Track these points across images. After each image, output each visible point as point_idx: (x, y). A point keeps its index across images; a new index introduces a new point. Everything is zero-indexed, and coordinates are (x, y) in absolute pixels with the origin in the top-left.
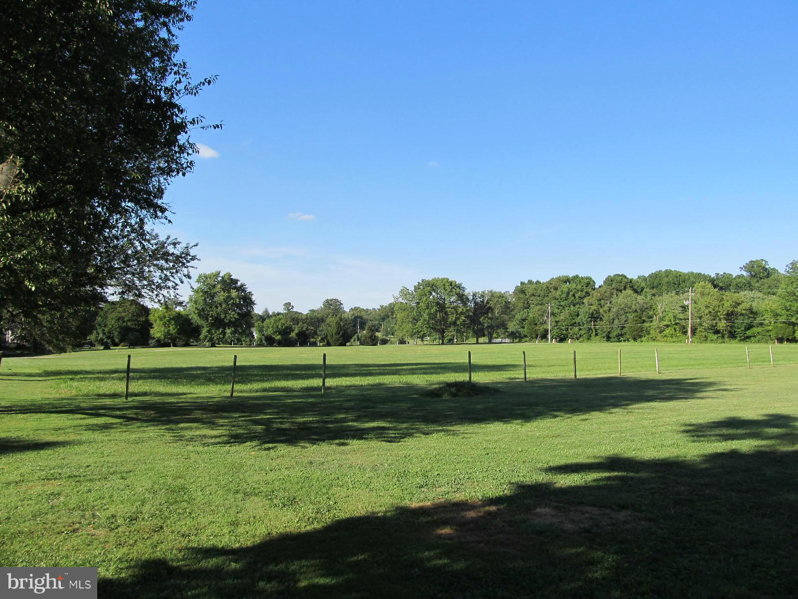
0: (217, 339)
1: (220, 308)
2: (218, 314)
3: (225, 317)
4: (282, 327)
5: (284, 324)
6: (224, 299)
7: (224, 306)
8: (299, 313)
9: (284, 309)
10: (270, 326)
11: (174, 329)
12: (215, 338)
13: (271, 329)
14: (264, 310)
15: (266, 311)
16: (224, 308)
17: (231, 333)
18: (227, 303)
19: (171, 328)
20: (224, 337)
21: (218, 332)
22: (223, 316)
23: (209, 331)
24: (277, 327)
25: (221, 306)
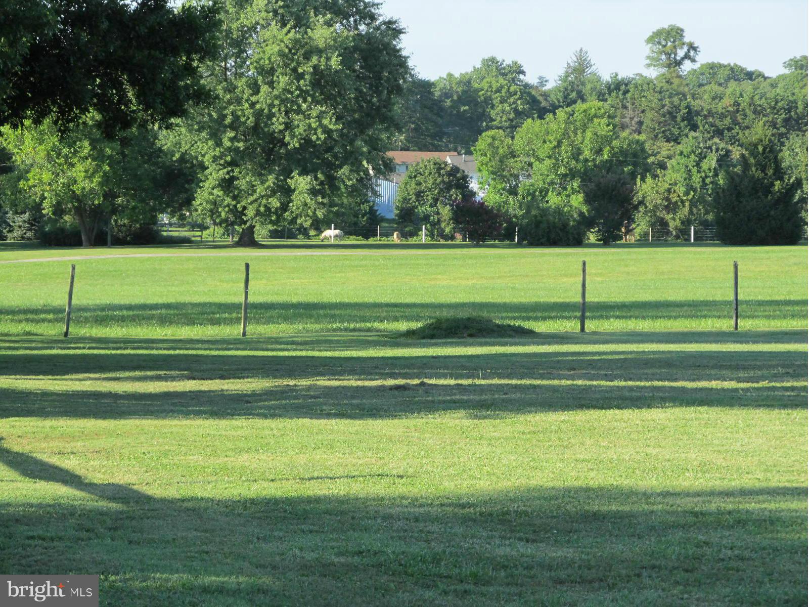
0: (258, 213)
1: (264, 89)
2: (258, 115)
3: (289, 126)
4: (599, 152)
5: (607, 141)
6: (281, 54)
7: (282, 81)
8: (750, 76)
9: (653, 61)
10: (544, 150)
11: (89, 177)
12: (250, 212)
13: (548, 162)
14: (570, 58)
15: (581, 67)
16: (286, 90)
17: (313, 192)
18: (295, 70)
19: (79, 171)
20: (284, 207)
21: (260, 190)
22: (277, 125)
23: (227, 184)
24: (576, 154)
25: (271, 84)
